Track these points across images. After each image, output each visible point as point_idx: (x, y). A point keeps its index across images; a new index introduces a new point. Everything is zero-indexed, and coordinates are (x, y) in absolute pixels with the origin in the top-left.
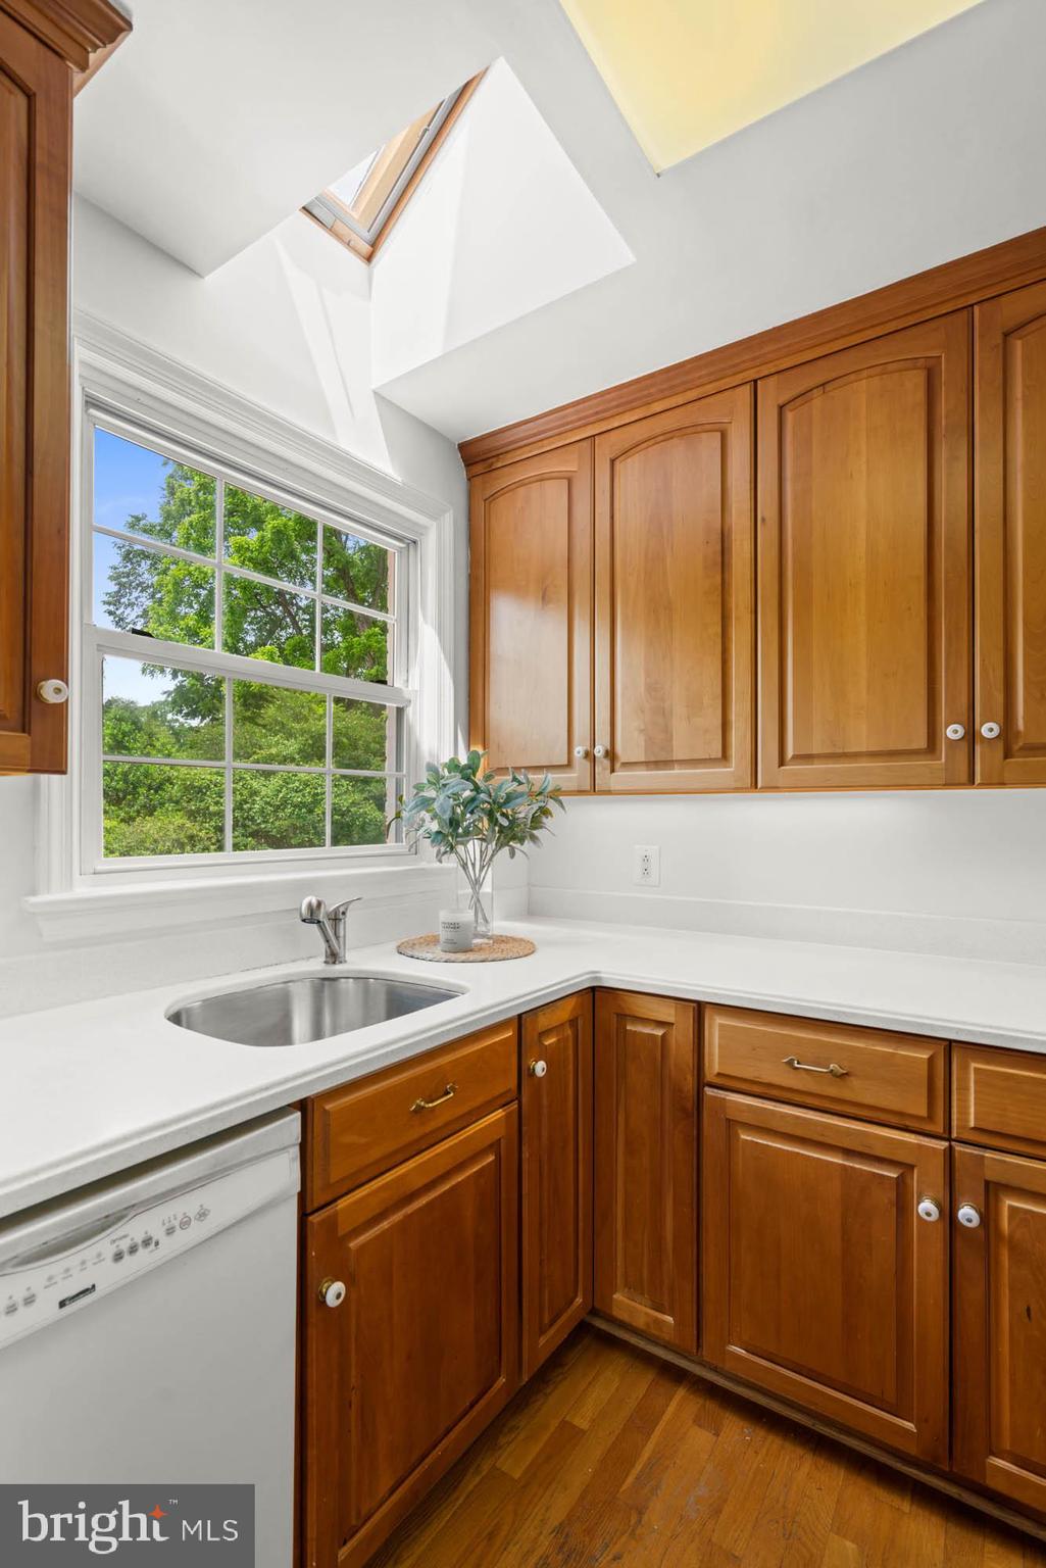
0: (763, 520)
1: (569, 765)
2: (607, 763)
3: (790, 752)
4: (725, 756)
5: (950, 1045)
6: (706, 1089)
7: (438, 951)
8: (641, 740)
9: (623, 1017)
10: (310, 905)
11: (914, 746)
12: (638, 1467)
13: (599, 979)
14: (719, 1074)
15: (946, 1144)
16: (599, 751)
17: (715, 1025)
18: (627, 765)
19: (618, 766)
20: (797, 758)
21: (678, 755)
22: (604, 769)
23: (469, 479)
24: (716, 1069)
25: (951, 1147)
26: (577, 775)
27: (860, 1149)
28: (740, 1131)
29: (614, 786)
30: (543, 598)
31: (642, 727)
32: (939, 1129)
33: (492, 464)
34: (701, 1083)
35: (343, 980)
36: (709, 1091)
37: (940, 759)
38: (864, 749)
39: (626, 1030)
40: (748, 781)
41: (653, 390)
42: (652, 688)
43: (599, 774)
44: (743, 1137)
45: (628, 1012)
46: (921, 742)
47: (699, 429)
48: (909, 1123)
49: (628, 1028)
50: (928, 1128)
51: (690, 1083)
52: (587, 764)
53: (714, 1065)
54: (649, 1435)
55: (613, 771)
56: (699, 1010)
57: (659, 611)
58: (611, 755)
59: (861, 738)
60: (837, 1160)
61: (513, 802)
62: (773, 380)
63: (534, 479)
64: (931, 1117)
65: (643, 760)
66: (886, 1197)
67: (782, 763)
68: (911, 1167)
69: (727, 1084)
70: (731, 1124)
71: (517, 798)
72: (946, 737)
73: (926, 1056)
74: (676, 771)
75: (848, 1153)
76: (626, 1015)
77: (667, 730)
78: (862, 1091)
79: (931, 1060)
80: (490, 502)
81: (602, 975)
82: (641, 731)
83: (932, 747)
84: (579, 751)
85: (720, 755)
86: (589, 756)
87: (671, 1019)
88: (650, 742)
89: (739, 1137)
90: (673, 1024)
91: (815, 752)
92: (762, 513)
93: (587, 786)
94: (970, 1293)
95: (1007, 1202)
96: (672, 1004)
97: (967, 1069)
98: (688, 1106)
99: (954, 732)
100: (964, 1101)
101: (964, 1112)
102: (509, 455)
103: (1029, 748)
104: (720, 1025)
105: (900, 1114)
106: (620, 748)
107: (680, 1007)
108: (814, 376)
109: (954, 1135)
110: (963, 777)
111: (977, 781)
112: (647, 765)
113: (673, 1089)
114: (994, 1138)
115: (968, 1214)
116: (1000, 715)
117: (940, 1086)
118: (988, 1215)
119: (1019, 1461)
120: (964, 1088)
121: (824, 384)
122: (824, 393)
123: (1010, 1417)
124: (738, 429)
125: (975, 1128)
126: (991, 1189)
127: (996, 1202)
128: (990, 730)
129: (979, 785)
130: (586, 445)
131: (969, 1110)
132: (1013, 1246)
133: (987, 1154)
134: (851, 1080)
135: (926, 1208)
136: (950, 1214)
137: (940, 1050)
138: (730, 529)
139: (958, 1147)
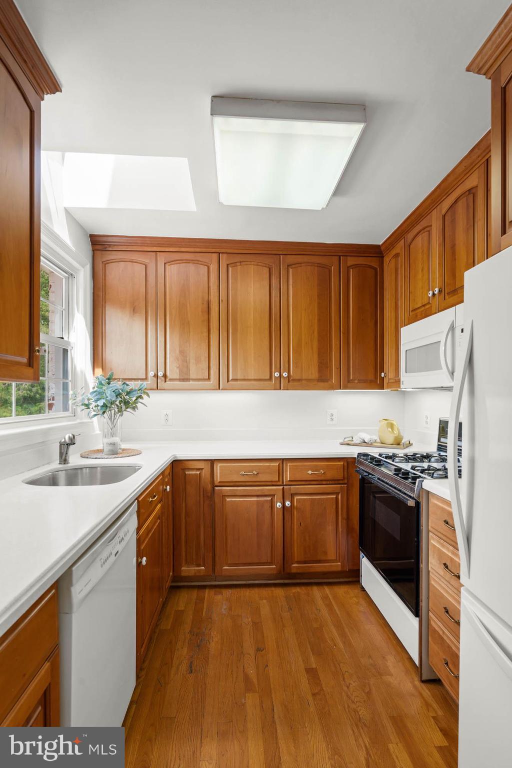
0: (222, 301)
1: (146, 379)
2: (163, 379)
3: (231, 378)
4: (209, 378)
5: (283, 460)
7: (104, 455)
8: (178, 370)
9: (184, 469)
10: (69, 438)
11: (266, 378)
12: (205, 610)
13: (176, 457)
14: (220, 482)
16: (160, 374)
17: (218, 467)
18: (171, 380)
19: (167, 380)
20: (233, 380)
21: (192, 377)
22: (162, 381)
23: (93, 250)
24: (219, 480)
25: (283, 488)
26: (151, 382)
27: (260, 494)
28: (226, 498)
29: (166, 387)
30: (134, 310)
31: (178, 366)
32: (281, 483)
33: (106, 248)
34: (214, 486)
35: (84, 469)
36: (216, 488)
37: (272, 382)
38: (252, 378)
39: (185, 474)
40: (217, 387)
41: (183, 243)
42: (182, 352)
43: (160, 382)
44: (228, 500)
45: (186, 468)
46: (268, 377)
47: (200, 263)
48: (274, 483)
50: (278, 483)
51: (209, 487)
52: (155, 379)
53: (218, 478)
54: (204, 602)
55: (165, 382)
56: (212, 462)
57: (184, 325)
58: (165, 376)
59: (252, 375)
60: (255, 499)
61: (132, 393)
62: (225, 255)
63: (128, 260)
64: (279, 481)
65: (178, 378)
66: (268, 506)
67: (228, 381)
68: (274, 495)
69: (223, 484)
70: (224, 496)
72: (274, 376)
74: (191, 382)
75: (258, 496)
77: (188, 368)
78: (263, 478)
79: (279, 464)
80: (105, 264)
81: (177, 455)
82: (177, 368)
83: (270, 379)
84: (151, 374)
85: (207, 378)
86: (156, 376)
87: (203, 467)
88: (181, 372)
89: (226, 500)
90: (203, 469)
91: (238, 378)
92: (222, 298)
93: (155, 387)
94: (288, 525)
95: (296, 498)
96: (203, 462)
97: (287, 465)
98: (209, 494)
99: (277, 374)
100: (286, 474)
101: (286, 477)
102: (116, 247)
103: (294, 380)
104: (220, 466)
105: (272, 481)
106: (168, 373)
107: (206, 462)
108: (238, 258)
109: (284, 484)
110: (279, 387)
111: (282, 388)
112: (180, 380)
113: (204, 491)
114: (293, 482)
115: (288, 503)
116: (287, 371)
117: (281, 472)
118: (292, 502)
119: (298, 562)
120: (286, 471)
121: (241, 262)
122: (241, 265)
123: (297, 552)
124: (213, 267)
125: (289, 481)
126: (293, 495)
127: (294, 498)
128: (285, 375)
129: (283, 390)
130: (153, 254)
131: (288, 476)
132: (297, 508)
133: (292, 487)
134: (260, 475)
135: (279, 505)
136: (284, 504)
137: (281, 461)
138: (211, 300)
139: (285, 487)
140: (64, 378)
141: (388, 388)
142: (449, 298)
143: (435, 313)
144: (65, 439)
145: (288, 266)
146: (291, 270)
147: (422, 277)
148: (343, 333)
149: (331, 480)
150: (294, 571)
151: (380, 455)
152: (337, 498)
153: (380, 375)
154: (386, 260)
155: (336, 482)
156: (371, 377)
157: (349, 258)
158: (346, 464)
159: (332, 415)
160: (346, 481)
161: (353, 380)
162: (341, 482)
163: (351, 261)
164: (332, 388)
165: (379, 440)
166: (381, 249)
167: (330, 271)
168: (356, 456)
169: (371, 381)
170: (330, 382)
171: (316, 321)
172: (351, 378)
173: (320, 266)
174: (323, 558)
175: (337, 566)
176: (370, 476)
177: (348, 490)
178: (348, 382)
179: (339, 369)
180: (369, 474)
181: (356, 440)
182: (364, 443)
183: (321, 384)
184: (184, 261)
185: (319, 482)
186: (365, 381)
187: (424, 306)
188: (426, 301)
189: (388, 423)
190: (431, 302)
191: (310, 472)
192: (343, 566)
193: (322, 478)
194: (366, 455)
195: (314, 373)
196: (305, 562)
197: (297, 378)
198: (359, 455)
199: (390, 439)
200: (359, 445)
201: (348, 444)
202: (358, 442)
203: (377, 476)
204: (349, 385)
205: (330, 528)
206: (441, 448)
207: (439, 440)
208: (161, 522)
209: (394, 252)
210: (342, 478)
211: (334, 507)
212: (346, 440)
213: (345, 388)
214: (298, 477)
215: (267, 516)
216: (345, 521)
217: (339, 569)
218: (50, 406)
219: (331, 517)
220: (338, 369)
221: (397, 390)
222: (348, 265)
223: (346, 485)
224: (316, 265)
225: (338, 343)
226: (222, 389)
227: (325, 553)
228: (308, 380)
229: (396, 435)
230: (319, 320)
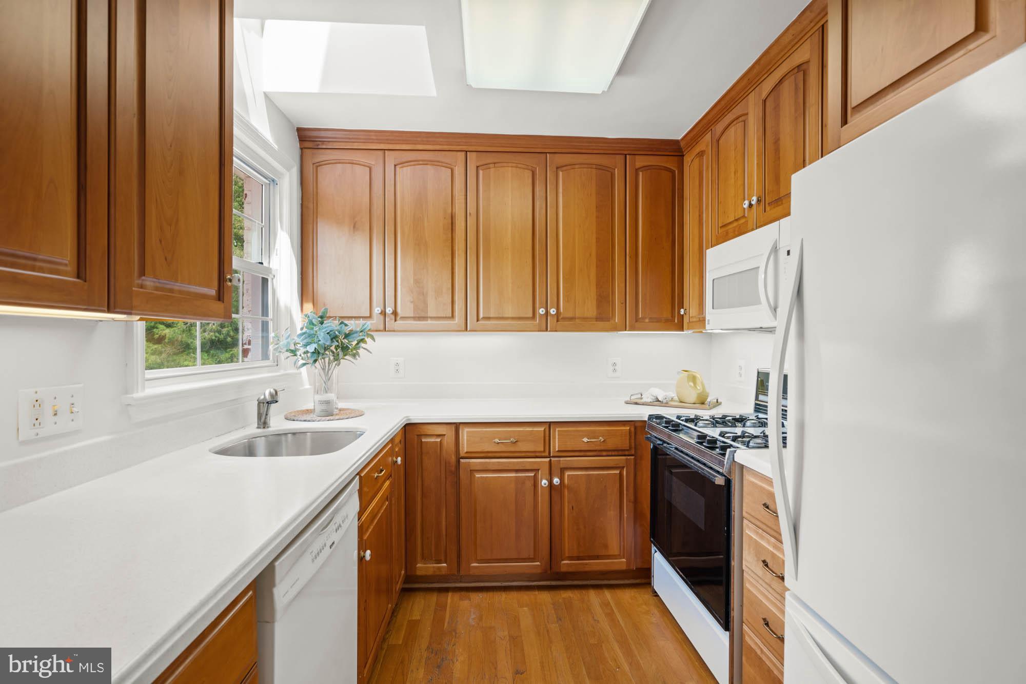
0: (470, 214)
1: (370, 317)
2: (393, 317)
3: (481, 316)
4: (453, 316)
5: (550, 424)
6: (461, 460)
8: (412, 306)
9: (420, 436)
10: (270, 394)
11: (528, 316)
13: (409, 419)
14: (467, 452)
15: (548, 459)
16: (389, 310)
17: (465, 433)
18: (403, 318)
19: (398, 318)
20: (484, 318)
21: (430, 314)
22: (391, 319)
23: (301, 149)
24: (465, 451)
25: (550, 460)
26: (376, 321)
27: (521, 468)
28: (475, 474)
29: (396, 328)
30: (354, 227)
31: (412, 300)
32: (547, 454)
33: (318, 145)
34: (459, 458)
36: (462, 461)
37: (536, 321)
38: (510, 316)
40: (463, 328)
41: (419, 139)
42: (417, 281)
43: (388, 322)
44: (477, 476)
45: (423, 433)
46: (530, 315)
47: (441, 164)
48: (538, 454)
49: (423, 440)
50: (543, 454)
51: (453, 459)
52: (382, 317)
53: (464, 448)
54: (445, 610)
55: (395, 321)
56: (457, 426)
57: (420, 245)
58: (395, 313)
59: (509, 312)
60: (513, 475)
61: (352, 336)
62: (475, 154)
63: (347, 161)
64: (544, 451)
65: (412, 316)
66: (529, 484)
67: (477, 321)
68: (539, 470)
69: (471, 455)
70: (472, 471)
71: (353, 334)
72: (539, 313)
73: (543, 429)
74: (429, 322)
75: (517, 471)
76: (421, 435)
77: (425, 303)
78: (523, 447)
79: (545, 429)
80: (317, 166)
81: (411, 418)
82: (412, 302)
83: (534, 317)
84: (377, 310)
85: (451, 316)
86: (383, 313)
87: (444, 433)
88: (416, 308)
89: (475, 476)
90: (445, 435)
91: (491, 316)
92: (469, 210)
93: (382, 327)
94: (556, 508)
95: (567, 473)
96: (445, 426)
97: (555, 431)
98: (453, 469)
99: (542, 311)
100: (554, 442)
101: (554, 447)
102: (331, 143)
103: (565, 319)
104: (467, 431)
105: (535, 452)
106: (399, 310)
107: (448, 426)
108: (490, 158)
109: (551, 455)
110: (544, 328)
111: (549, 330)
112: (414, 318)
113: (446, 463)
114: (563, 453)
115: (556, 481)
116: (555, 305)
117: (547, 440)
118: (562, 479)
119: (570, 558)
120: (554, 438)
121: (495, 163)
122: (495, 167)
123: (568, 545)
124: (459, 171)
125: (558, 451)
126: (563, 470)
127: (564, 474)
128: (553, 311)
129: (550, 331)
130: (381, 153)
131: (556, 445)
132: (568, 488)
133: (562, 459)
134: (518, 443)
135: (544, 482)
136: (551, 482)
137: (547, 426)
138: (455, 214)
139: (553, 459)
140: (263, 315)
141: (688, 329)
142: (770, 210)
143: (753, 230)
144: (265, 395)
145: (557, 168)
146: (561, 173)
147: (735, 181)
148: (630, 257)
149: (614, 451)
150: (564, 569)
151: (679, 417)
152: (621, 475)
153: (679, 312)
154: (687, 159)
155: (620, 453)
156: (667, 314)
157: (637, 157)
158: (633, 429)
159: (615, 364)
160: (633, 453)
161: (643, 318)
162: (627, 453)
163: (641, 161)
164: (615, 329)
165: (677, 398)
166: (680, 146)
167: (613, 175)
168: (646, 419)
169: (667, 321)
170: (612, 322)
171: (594, 241)
172: (640, 316)
173: (599, 167)
174: (603, 553)
175: (621, 563)
176: (665, 445)
177: (635, 464)
178: (636, 321)
179: (624, 305)
180: (664, 442)
181: (647, 398)
182: (657, 402)
183: (601, 324)
184: (421, 162)
185: (598, 453)
186: (658, 320)
187: (737, 220)
188: (740, 215)
189: (688, 376)
190: (746, 215)
191: (585, 440)
192: (628, 563)
193: (602, 448)
194: (659, 417)
195: (590, 309)
196: (579, 558)
197: (570, 315)
198: (651, 417)
199: (692, 396)
200: (650, 404)
201: (636, 404)
202: (649, 400)
203: (674, 445)
204: (638, 325)
205: (612, 514)
206: (759, 408)
207: (757, 398)
208: (390, 504)
209: (697, 149)
210: (628, 448)
211: (618, 485)
212: (632, 398)
213: (633, 328)
214: (570, 445)
215: (529, 498)
216: (631, 505)
217: (624, 567)
218: (246, 352)
219: (613, 497)
220: (622, 303)
221: (702, 332)
222: (637, 167)
223: (633, 457)
224: (594, 166)
225: (623, 269)
226: (470, 331)
227: (606, 546)
228: (585, 319)
229: (699, 392)
230: (598, 239)
